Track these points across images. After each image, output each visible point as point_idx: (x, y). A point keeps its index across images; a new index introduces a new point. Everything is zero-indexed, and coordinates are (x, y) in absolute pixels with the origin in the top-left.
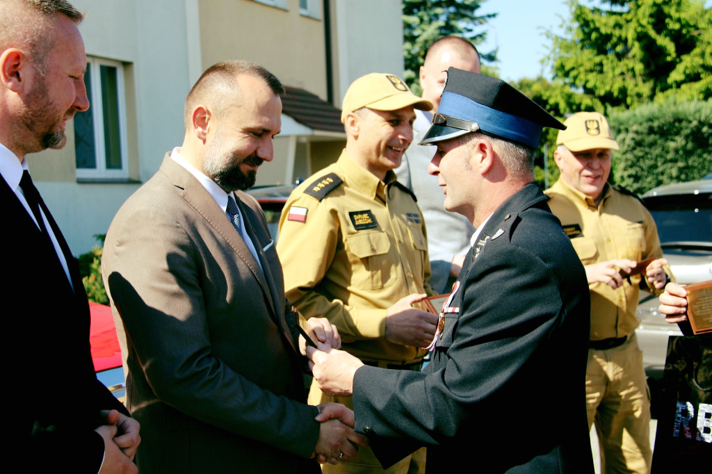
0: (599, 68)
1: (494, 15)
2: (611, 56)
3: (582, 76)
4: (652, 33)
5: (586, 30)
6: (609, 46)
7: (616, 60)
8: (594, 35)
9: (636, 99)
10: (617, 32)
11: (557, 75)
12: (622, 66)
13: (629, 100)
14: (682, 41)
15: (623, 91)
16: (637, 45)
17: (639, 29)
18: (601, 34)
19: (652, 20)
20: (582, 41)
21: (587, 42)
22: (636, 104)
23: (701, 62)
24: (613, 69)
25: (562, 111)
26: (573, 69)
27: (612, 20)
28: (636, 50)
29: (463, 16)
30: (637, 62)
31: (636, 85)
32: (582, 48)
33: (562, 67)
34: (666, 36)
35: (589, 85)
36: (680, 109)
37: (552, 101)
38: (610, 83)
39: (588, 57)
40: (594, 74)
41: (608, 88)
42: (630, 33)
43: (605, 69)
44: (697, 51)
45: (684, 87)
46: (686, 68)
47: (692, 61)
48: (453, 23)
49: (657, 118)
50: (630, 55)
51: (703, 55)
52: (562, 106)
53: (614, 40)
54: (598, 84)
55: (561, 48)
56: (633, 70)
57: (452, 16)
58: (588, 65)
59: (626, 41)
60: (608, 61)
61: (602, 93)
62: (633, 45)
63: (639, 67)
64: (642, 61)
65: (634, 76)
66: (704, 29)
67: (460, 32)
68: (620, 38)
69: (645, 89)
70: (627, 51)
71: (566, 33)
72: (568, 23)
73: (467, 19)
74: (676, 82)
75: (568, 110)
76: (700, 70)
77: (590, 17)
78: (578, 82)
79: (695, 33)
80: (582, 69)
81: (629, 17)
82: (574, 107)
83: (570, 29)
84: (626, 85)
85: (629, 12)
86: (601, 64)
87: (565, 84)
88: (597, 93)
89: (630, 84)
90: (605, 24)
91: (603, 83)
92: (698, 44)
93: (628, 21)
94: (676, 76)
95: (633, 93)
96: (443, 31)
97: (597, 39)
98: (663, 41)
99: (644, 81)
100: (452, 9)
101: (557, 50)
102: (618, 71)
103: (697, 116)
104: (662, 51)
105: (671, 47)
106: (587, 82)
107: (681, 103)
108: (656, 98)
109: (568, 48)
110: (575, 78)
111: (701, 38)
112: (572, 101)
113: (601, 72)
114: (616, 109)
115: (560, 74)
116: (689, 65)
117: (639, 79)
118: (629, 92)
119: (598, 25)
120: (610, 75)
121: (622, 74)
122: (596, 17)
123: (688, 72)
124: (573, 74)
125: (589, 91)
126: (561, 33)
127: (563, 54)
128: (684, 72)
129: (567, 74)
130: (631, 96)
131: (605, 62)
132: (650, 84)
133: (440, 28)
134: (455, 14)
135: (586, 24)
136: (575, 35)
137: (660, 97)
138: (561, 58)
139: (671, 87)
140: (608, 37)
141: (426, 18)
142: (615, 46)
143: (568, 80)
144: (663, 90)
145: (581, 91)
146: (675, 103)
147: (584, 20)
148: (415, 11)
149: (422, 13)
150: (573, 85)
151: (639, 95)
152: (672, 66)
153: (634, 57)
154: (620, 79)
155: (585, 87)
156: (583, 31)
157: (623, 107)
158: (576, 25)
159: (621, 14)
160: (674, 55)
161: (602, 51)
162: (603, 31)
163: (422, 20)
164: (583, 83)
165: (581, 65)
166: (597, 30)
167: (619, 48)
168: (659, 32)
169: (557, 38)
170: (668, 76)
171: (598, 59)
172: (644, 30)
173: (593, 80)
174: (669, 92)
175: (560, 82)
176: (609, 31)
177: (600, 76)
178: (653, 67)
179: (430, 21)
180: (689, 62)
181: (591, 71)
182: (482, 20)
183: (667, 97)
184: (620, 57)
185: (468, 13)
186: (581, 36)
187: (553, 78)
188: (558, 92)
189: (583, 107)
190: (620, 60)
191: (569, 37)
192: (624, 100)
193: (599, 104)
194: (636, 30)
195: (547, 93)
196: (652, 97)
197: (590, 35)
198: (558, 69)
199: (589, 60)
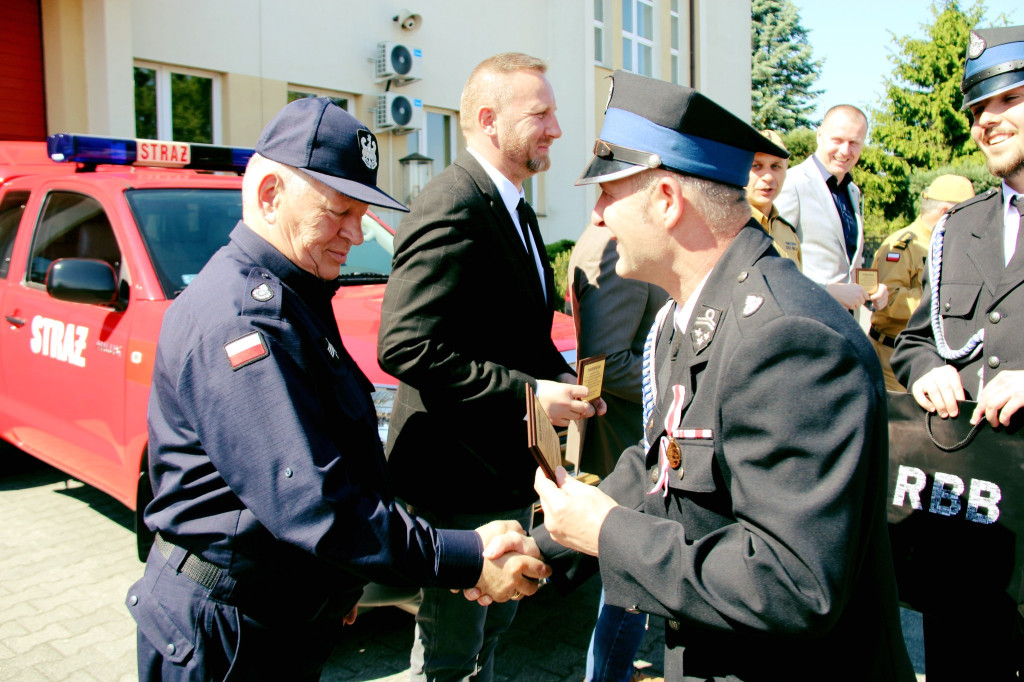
0: (908, 136)
1: (823, 92)
2: (918, 126)
3: (894, 142)
4: (952, 110)
5: (899, 105)
6: (916, 119)
7: (922, 130)
8: (905, 110)
9: (936, 162)
10: (923, 108)
11: (874, 140)
12: (926, 135)
13: (931, 163)
15: (927, 156)
16: (939, 118)
17: (942, 106)
18: (910, 109)
19: (953, 100)
20: (895, 114)
21: (898, 116)
22: (936, 166)
24: (919, 137)
25: (876, 170)
26: (887, 136)
27: (920, 99)
28: (939, 122)
29: (798, 91)
30: (939, 132)
31: (937, 151)
32: (894, 120)
33: (878, 133)
35: (900, 150)
36: (973, 171)
37: (868, 161)
38: (916, 149)
39: (900, 127)
40: (904, 140)
41: (914, 152)
42: (934, 109)
43: (912, 137)
45: (974, 154)
48: (789, 96)
50: (933, 127)
52: (877, 165)
53: (921, 114)
54: (907, 149)
55: (877, 119)
56: (935, 138)
57: (789, 91)
58: (899, 134)
59: (930, 116)
60: (915, 130)
61: (910, 156)
62: (936, 118)
63: (940, 137)
64: (942, 132)
65: (936, 144)
67: (795, 104)
68: (925, 114)
69: (944, 154)
70: (931, 123)
71: (882, 107)
72: (884, 99)
73: (801, 94)
74: (970, 150)
75: (882, 168)
77: (902, 95)
78: (890, 146)
80: (894, 136)
81: (934, 96)
82: (887, 167)
83: (885, 104)
84: (929, 150)
85: (933, 92)
86: (910, 133)
87: (880, 148)
88: (906, 155)
89: (932, 150)
90: (914, 102)
91: (910, 148)
93: (932, 100)
94: (969, 145)
95: (934, 157)
96: (781, 103)
97: (907, 113)
99: (944, 148)
100: (789, 86)
101: (875, 120)
102: (923, 139)
103: (986, 178)
104: (959, 125)
106: (897, 147)
107: (973, 166)
108: (952, 162)
109: (883, 119)
110: (889, 143)
112: (885, 161)
113: (909, 139)
114: (920, 169)
115: (876, 140)
117: (940, 146)
118: (931, 157)
119: (908, 102)
120: (917, 142)
121: (926, 141)
122: (906, 95)
124: (887, 140)
125: (899, 155)
126: (878, 107)
127: (879, 123)
129: (881, 140)
130: (933, 160)
131: (912, 131)
132: (948, 150)
133: (779, 100)
134: (792, 90)
135: (899, 100)
136: (889, 108)
137: (956, 161)
138: (877, 126)
139: (965, 154)
140: (915, 112)
141: (768, 93)
142: (921, 119)
143: (882, 145)
144: (960, 155)
145: (892, 154)
146: (968, 167)
147: (898, 97)
148: (760, 86)
149: (765, 89)
150: (887, 148)
151: (939, 159)
152: (966, 137)
153: (936, 128)
154: (924, 145)
155: (895, 151)
156: (896, 106)
157: (926, 168)
158: (891, 101)
159: (927, 95)
161: (910, 123)
162: (912, 106)
163: (764, 95)
164: (895, 147)
165: (894, 133)
166: (908, 105)
167: (925, 121)
169: (874, 110)
170: (962, 145)
171: (907, 129)
172: (945, 108)
173: (902, 146)
174: (963, 157)
175: (876, 146)
176: (917, 107)
177: (908, 142)
178: (951, 138)
179: (772, 95)
181: (902, 138)
182: (812, 95)
183: (962, 162)
184: (925, 128)
185: (802, 89)
186: (894, 110)
187: (871, 143)
188: (874, 154)
189: (894, 167)
190: (925, 130)
191: (884, 110)
192: (927, 162)
193: (907, 165)
194: (939, 107)
195: (866, 155)
196: (950, 161)
197: (901, 109)
198: (875, 136)
199: (900, 129)
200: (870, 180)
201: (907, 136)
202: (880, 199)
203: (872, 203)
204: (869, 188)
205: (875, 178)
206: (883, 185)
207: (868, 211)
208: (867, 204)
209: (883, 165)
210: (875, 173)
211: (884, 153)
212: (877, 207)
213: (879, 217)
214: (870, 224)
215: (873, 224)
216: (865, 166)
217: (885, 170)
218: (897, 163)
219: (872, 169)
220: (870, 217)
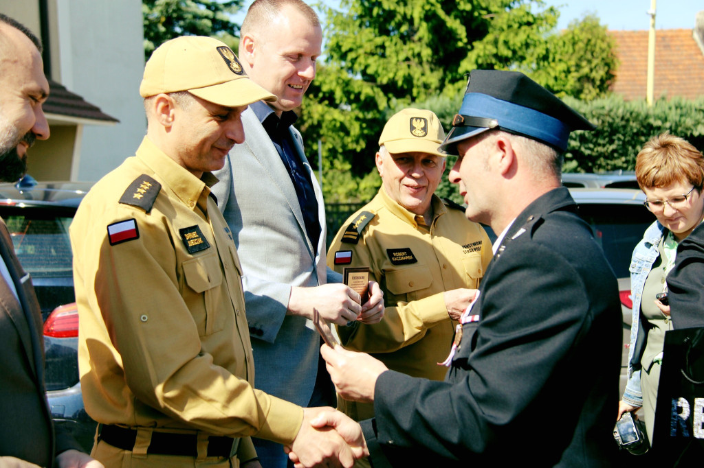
0: (381, 51)
2: (395, 37)
3: (362, 60)
4: (441, 13)
5: (367, 4)
6: (392, 26)
7: (400, 42)
8: (376, 11)
9: (422, 90)
10: (401, 9)
11: (332, 57)
12: (407, 50)
13: (415, 91)
14: (474, 25)
15: (409, 80)
16: (424, 25)
17: (427, 7)
18: (384, 10)
20: (361, 17)
21: (366, 20)
22: (422, 97)
23: (494, 51)
24: (397, 53)
25: (338, 102)
26: (351, 50)
28: (423, 31)
30: (424, 46)
31: (423, 74)
32: (360, 26)
33: (339, 47)
34: (456, 17)
35: (370, 71)
37: (325, 88)
38: (393, 69)
39: (368, 38)
40: (376, 57)
41: (391, 75)
42: (417, 14)
43: (388, 52)
44: (489, 37)
46: (479, 56)
47: (485, 48)
49: (450, 114)
50: (416, 38)
51: (496, 43)
52: (338, 94)
53: (398, 18)
54: (380, 71)
55: (335, 24)
56: (419, 55)
58: (369, 47)
59: (411, 21)
60: (392, 43)
61: (384, 80)
62: (420, 25)
63: (427, 53)
64: (429, 45)
65: (421, 63)
66: (496, 12)
68: (404, 16)
69: (433, 78)
70: (412, 32)
71: (341, 7)
75: (345, 99)
76: (494, 61)
78: (356, 66)
79: (487, 17)
80: (361, 51)
82: (352, 97)
84: (412, 73)
86: (383, 47)
87: (342, 68)
88: (379, 80)
89: (416, 72)
91: (385, 68)
92: (490, 30)
94: (466, 65)
95: (420, 83)
97: (378, 15)
98: (453, 23)
99: (432, 70)
101: (332, 26)
102: (402, 56)
104: (451, 35)
105: (462, 31)
106: (366, 67)
108: (445, 90)
109: (344, 24)
110: (354, 61)
111: (493, 23)
112: (349, 88)
113: (383, 56)
114: (400, 101)
115: (336, 56)
116: (482, 54)
117: (427, 67)
118: (415, 82)
120: (394, 60)
121: (407, 59)
123: (480, 61)
124: (351, 56)
125: (370, 78)
126: (336, 6)
127: (338, 30)
128: (476, 62)
129: (343, 56)
130: (418, 87)
131: (387, 44)
132: (439, 74)
136: (353, 9)
137: (450, 89)
138: (336, 35)
139: (462, 78)
140: (390, 15)
142: (399, 25)
143: (343, 64)
144: (453, 81)
145: (359, 77)
150: (351, 69)
151: (426, 86)
152: (462, 54)
153: (420, 39)
154: (404, 65)
155: (364, 73)
156: (363, 5)
157: (408, 99)
160: (465, 40)
161: (384, 32)
162: (386, 6)
164: (363, 67)
165: (361, 47)
166: (379, 4)
167: (404, 29)
168: (448, 13)
169: (331, 11)
170: (458, 65)
171: (379, 40)
172: (433, 9)
173: (374, 65)
174: (460, 84)
175: (335, 65)
176: (392, 8)
177: (382, 61)
178: (441, 54)
180: (481, 49)
181: (373, 54)
183: (458, 89)
184: (405, 38)
186: (360, 11)
187: (327, 61)
188: (333, 77)
189: (362, 97)
190: (405, 43)
191: (345, 11)
192: (409, 91)
193: (381, 94)
194: (423, 8)
195: (320, 79)
196: (441, 87)
197: (371, 10)
198: (332, 50)
199: (370, 41)
200: (328, 117)
201: (379, 51)
202: (344, 146)
203: (333, 153)
204: (329, 129)
205: (335, 114)
206: (347, 125)
207: (328, 164)
208: (325, 154)
209: (347, 93)
210: (337, 107)
211: (347, 76)
212: (340, 157)
213: (343, 172)
214: (331, 184)
215: (336, 183)
216: (321, 95)
217: (350, 102)
218: (367, 90)
219: (330, 99)
220: (331, 173)
